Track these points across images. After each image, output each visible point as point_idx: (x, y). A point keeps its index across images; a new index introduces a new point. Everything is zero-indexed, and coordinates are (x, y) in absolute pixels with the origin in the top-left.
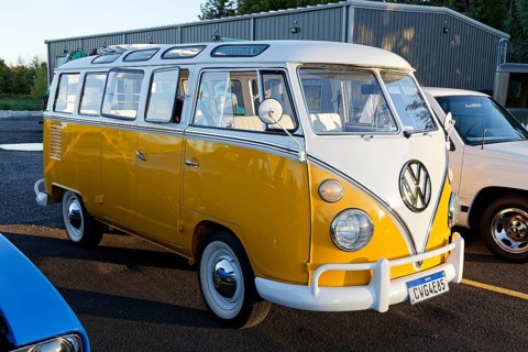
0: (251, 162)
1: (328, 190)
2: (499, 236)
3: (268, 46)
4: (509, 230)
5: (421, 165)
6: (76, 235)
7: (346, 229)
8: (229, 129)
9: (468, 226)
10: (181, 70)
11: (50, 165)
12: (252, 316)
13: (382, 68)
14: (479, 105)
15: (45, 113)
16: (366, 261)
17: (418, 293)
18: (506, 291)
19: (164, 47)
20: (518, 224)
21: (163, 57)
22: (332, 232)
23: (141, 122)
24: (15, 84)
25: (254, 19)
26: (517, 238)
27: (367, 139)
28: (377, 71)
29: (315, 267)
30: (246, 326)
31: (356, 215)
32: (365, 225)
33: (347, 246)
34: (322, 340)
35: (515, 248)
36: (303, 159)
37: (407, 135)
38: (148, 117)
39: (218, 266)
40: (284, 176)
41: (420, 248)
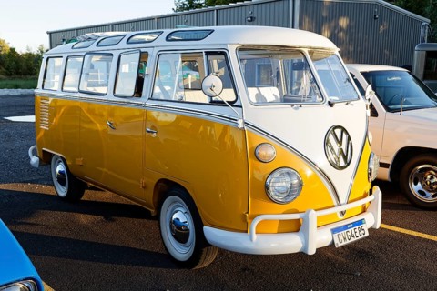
0: (202, 129)
1: (263, 152)
2: (415, 188)
3: (213, 31)
4: (424, 183)
5: (343, 130)
6: (62, 191)
7: (279, 184)
8: (181, 101)
9: (389, 180)
10: (141, 53)
11: (41, 134)
12: (202, 258)
13: (311, 48)
14: (399, 78)
15: (36, 90)
16: (297, 212)
17: (341, 238)
18: (420, 235)
19: (129, 34)
20: (432, 178)
21: (128, 42)
22: (267, 187)
23: (110, 97)
24: (24, 67)
25: (217, 10)
26: (431, 189)
27: (296, 109)
28: (306, 51)
29: (253, 218)
30: (198, 267)
31: (288, 173)
32: (295, 181)
33: (279, 199)
34: (261, 278)
35: (429, 198)
36: (241, 126)
37: (331, 104)
38: (117, 92)
39: (175, 216)
40: (227, 140)
41: (343, 200)
